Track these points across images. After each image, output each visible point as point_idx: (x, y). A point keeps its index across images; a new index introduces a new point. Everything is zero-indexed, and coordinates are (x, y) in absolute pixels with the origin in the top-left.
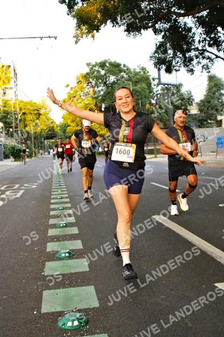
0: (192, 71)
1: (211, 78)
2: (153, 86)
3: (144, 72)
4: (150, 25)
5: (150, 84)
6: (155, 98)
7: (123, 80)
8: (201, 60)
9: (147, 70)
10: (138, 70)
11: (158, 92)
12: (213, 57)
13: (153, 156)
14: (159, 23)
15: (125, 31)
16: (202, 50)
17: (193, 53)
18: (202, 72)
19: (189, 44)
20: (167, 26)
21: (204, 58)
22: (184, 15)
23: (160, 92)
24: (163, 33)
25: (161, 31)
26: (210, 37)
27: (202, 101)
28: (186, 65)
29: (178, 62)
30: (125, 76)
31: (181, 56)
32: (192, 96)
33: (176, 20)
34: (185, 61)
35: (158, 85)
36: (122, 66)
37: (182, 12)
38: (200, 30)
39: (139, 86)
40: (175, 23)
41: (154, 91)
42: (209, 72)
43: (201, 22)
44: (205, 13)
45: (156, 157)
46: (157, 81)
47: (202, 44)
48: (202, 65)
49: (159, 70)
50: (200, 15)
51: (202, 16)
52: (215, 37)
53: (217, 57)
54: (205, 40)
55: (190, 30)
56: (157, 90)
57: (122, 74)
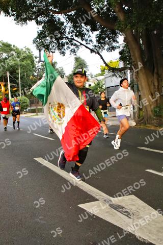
0: (63, 53)
1: (77, 59)
2: (35, 63)
3: (29, 52)
4: (33, 17)
5: (33, 61)
6: (37, 72)
7: (13, 57)
8: (70, 46)
9: (31, 50)
10: (24, 50)
11: (39, 67)
12: (79, 44)
13: (36, 114)
14: (40, 16)
15: (15, 20)
16: (71, 39)
17: (64, 41)
18: (71, 54)
19: (62, 33)
20: (46, 19)
21: (72, 44)
22: (58, 13)
23: (40, 67)
24: (43, 25)
25: (42, 23)
26: (76, 30)
27: (70, 75)
28: (59, 49)
29: (53, 46)
30: (14, 54)
31: (56, 42)
32: (63, 72)
33: (52, 16)
34: (59, 46)
35: (39, 62)
36: (12, 46)
37: (57, 10)
38: (70, 24)
39: (25, 62)
40: (51, 18)
41: (36, 66)
42: (76, 55)
43: (70, 19)
44: (73, 13)
45: (37, 115)
46: (38, 59)
47: (71, 35)
48: (71, 49)
49: (40, 51)
50: (70, 13)
51: (71, 15)
52: (80, 30)
53: (81, 44)
54: (73, 31)
55: (62, 23)
56: (39, 65)
57: (12, 52)
